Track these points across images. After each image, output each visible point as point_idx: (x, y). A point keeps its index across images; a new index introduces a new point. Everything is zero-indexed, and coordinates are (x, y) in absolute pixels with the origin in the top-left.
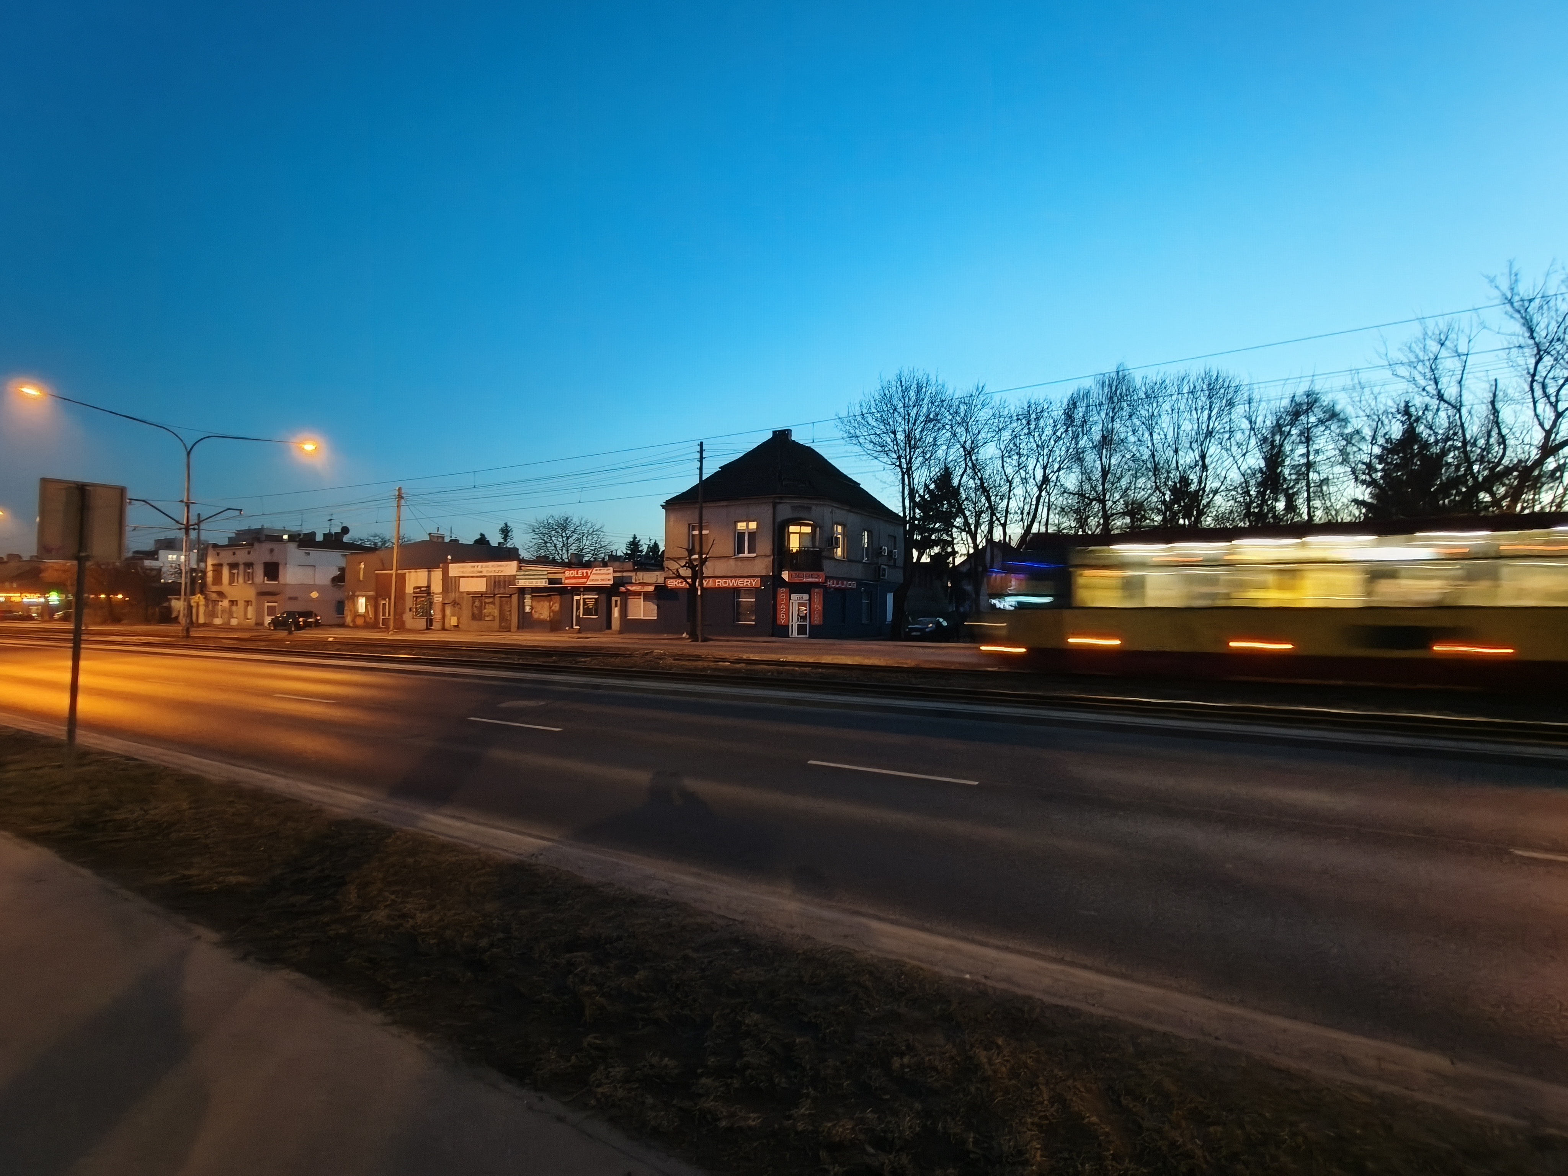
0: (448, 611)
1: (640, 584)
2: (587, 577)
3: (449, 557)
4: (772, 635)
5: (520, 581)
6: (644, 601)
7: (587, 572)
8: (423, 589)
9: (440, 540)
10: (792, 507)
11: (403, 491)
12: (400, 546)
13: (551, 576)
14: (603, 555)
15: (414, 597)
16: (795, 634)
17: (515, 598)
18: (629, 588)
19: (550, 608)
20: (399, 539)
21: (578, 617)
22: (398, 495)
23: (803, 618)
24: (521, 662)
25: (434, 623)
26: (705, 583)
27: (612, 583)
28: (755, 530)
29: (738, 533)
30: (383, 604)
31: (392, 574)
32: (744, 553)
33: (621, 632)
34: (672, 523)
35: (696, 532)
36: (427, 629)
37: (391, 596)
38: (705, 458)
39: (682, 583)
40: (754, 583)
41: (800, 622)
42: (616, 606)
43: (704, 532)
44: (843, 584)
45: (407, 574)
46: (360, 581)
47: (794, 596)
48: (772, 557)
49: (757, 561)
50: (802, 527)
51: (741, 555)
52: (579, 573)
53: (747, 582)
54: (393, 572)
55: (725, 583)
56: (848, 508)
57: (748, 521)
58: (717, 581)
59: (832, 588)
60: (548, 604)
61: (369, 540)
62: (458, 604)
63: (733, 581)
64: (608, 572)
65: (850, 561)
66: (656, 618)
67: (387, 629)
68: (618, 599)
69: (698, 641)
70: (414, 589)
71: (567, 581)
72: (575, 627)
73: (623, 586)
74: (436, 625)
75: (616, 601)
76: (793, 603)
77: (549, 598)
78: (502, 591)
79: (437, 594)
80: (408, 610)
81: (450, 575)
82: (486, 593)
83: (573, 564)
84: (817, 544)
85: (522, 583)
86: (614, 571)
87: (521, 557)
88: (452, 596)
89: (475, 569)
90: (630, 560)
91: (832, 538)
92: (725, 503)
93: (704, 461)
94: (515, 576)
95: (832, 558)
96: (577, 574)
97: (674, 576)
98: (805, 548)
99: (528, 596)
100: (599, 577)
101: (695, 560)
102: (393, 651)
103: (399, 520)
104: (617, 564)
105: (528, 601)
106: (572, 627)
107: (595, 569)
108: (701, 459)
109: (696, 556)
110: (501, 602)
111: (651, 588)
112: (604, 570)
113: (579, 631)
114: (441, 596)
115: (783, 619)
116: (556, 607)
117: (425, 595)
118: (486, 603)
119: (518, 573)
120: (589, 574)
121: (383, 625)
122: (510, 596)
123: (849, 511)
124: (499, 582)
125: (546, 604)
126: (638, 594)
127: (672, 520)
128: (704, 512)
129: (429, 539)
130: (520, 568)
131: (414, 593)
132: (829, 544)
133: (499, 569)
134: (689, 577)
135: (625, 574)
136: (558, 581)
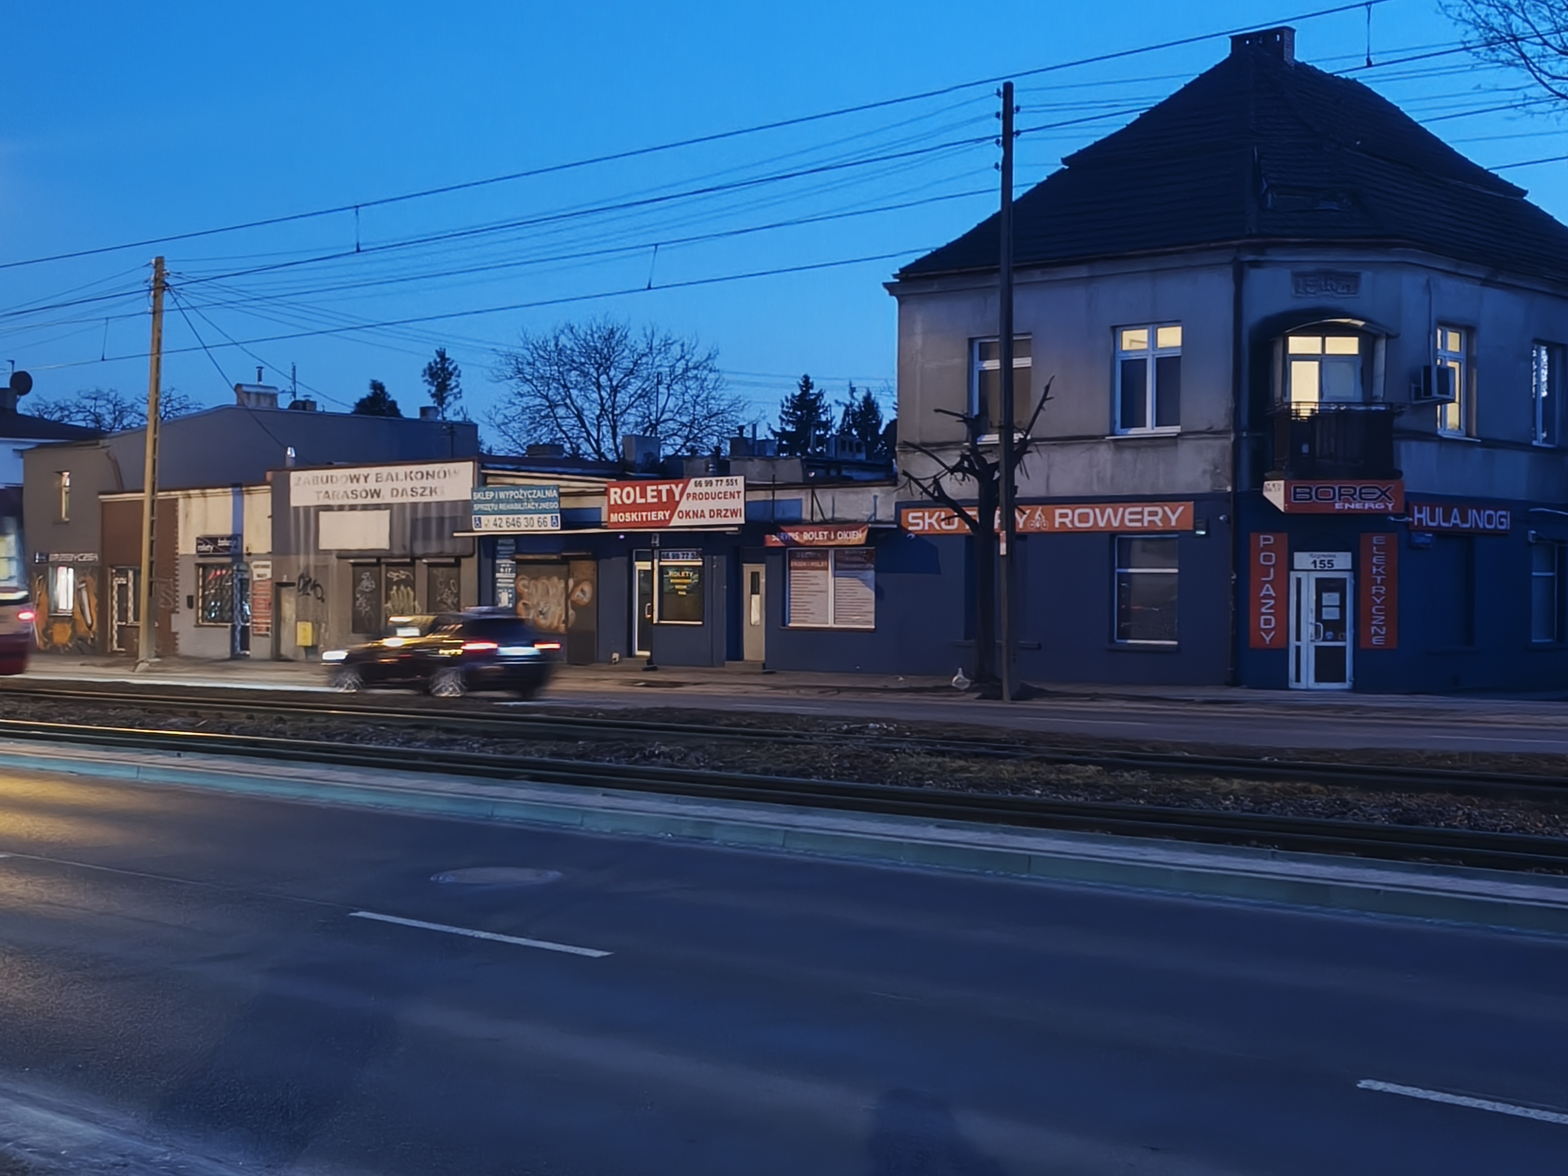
0: (289, 608)
1: (824, 523)
2: (672, 505)
3: (291, 452)
4: (1235, 682)
5: (483, 517)
6: (835, 576)
7: (670, 492)
8: (221, 543)
9: (265, 404)
10: (1296, 275)
11: (168, 267)
12: (161, 423)
13: (569, 503)
14: (715, 439)
15: (199, 565)
16: (1308, 679)
17: (469, 567)
18: (795, 536)
19: (568, 597)
20: (157, 404)
21: (646, 624)
22: (156, 280)
23: (1335, 627)
24: (489, 753)
25: (253, 641)
26: (1021, 521)
27: (741, 520)
28: (1178, 353)
29: (1124, 363)
30: (120, 586)
31: (141, 502)
32: (1144, 425)
33: (767, 668)
34: (919, 340)
35: (993, 364)
36: (235, 657)
37: (140, 564)
38: (1018, 133)
39: (949, 519)
40: (1173, 519)
41: (1324, 640)
42: (755, 591)
43: (1017, 363)
44: (1464, 519)
45: (181, 502)
46: (59, 522)
47: (1303, 560)
48: (1232, 437)
49: (1186, 449)
50: (1328, 339)
51: (1134, 432)
52: (649, 494)
53: (1151, 514)
54: (145, 497)
55: (1084, 518)
56: (1482, 276)
57: (1154, 323)
58: (1058, 512)
59: (1429, 529)
60: (562, 585)
61: (81, 409)
62: (315, 586)
63: (1109, 511)
64: (730, 489)
65: (1489, 443)
66: (873, 627)
67: (131, 657)
68: (761, 569)
69: (999, 698)
70: (198, 544)
71: (614, 518)
72: (638, 653)
73: (776, 531)
74: (259, 647)
75: (755, 576)
76: (1299, 581)
77: (564, 568)
78: (434, 548)
79: (259, 557)
80: (183, 602)
81: (294, 503)
82: (388, 554)
83: (631, 467)
84: (1379, 389)
85: (488, 525)
86: (748, 487)
87: (485, 449)
88: (303, 561)
89: (360, 486)
90: (792, 454)
91: (1428, 369)
92: (1083, 271)
93: (1017, 144)
94: (467, 505)
95: (1430, 436)
96: (643, 495)
97: (926, 497)
98: (1338, 404)
99: (505, 563)
100: (706, 505)
101: (991, 447)
102: (147, 720)
103: (159, 352)
104: (756, 466)
105: (505, 576)
106: (630, 654)
107: (693, 481)
108: (1008, 138)
109: (993, 438)
110: (431, 579)
111: (858, 537)
112: (720, 485)
113: (651, 665)
114: (269, 563)
115: (1268, 632)
116: (584, 593)
117: (228, 560)
118: (390, 583)
119: (478, 496)
120: (677, 498)
121: (119, 646)
122: (457, 564)
123: (1485, 282)
124: (427, 520)
125: (556, 586)
126: (818, 553)
127: (919, 328)
128: (1018, 298)
129: (234, 402)
130: (481, 481)
131: (201, 554)
132: (1418, 390)
133: (425, 483)
134: (970, 503)
135: (780, 495)
136: (589, 518)
